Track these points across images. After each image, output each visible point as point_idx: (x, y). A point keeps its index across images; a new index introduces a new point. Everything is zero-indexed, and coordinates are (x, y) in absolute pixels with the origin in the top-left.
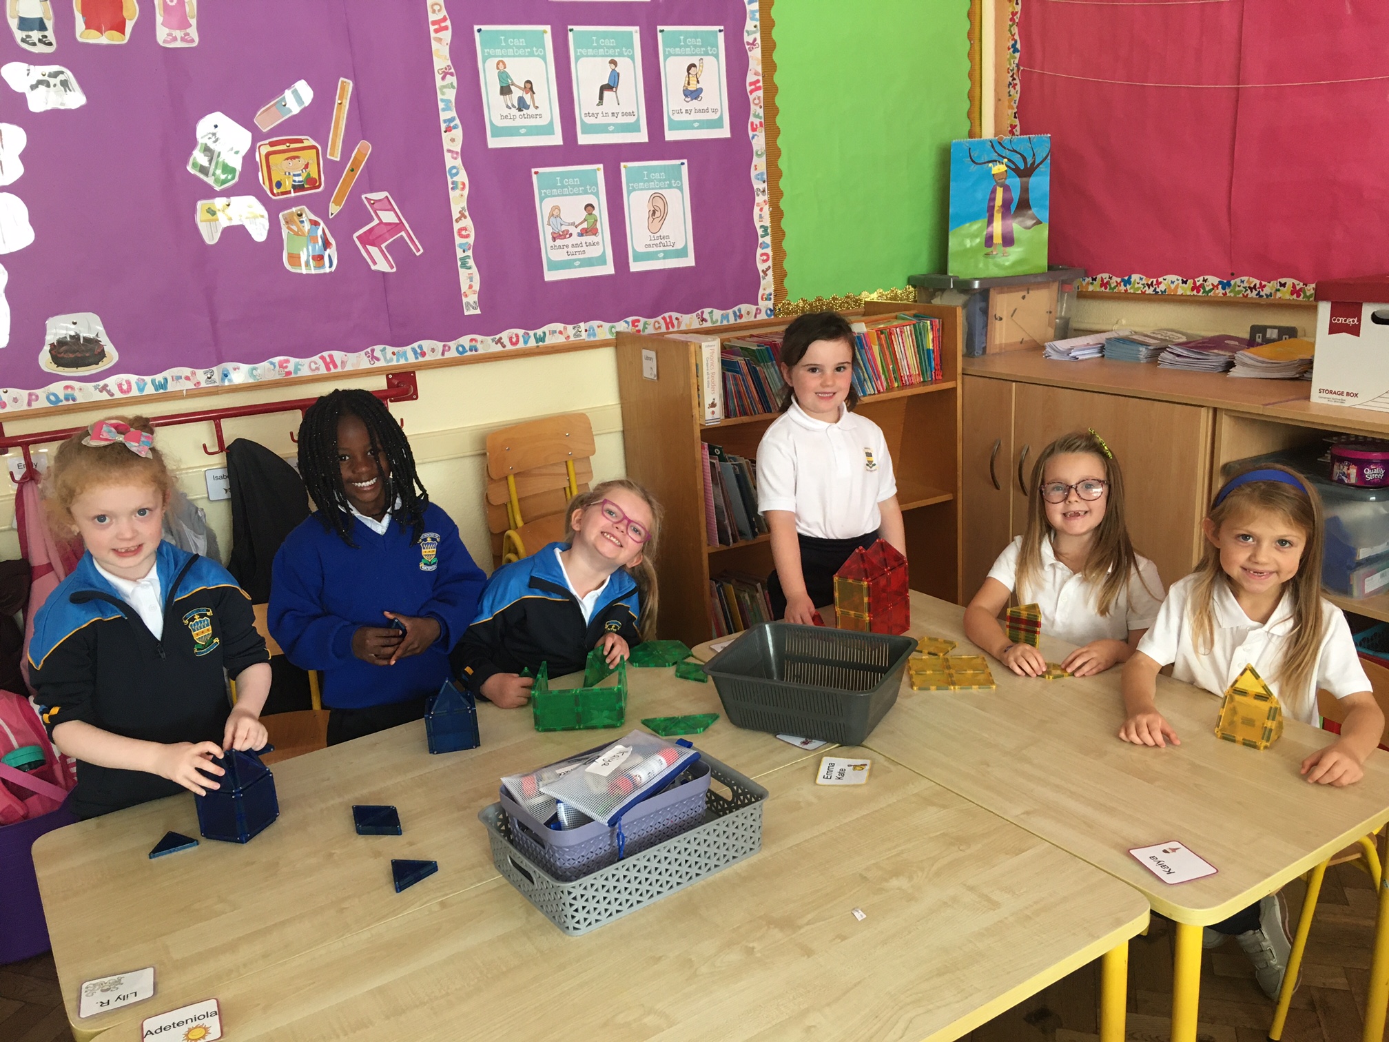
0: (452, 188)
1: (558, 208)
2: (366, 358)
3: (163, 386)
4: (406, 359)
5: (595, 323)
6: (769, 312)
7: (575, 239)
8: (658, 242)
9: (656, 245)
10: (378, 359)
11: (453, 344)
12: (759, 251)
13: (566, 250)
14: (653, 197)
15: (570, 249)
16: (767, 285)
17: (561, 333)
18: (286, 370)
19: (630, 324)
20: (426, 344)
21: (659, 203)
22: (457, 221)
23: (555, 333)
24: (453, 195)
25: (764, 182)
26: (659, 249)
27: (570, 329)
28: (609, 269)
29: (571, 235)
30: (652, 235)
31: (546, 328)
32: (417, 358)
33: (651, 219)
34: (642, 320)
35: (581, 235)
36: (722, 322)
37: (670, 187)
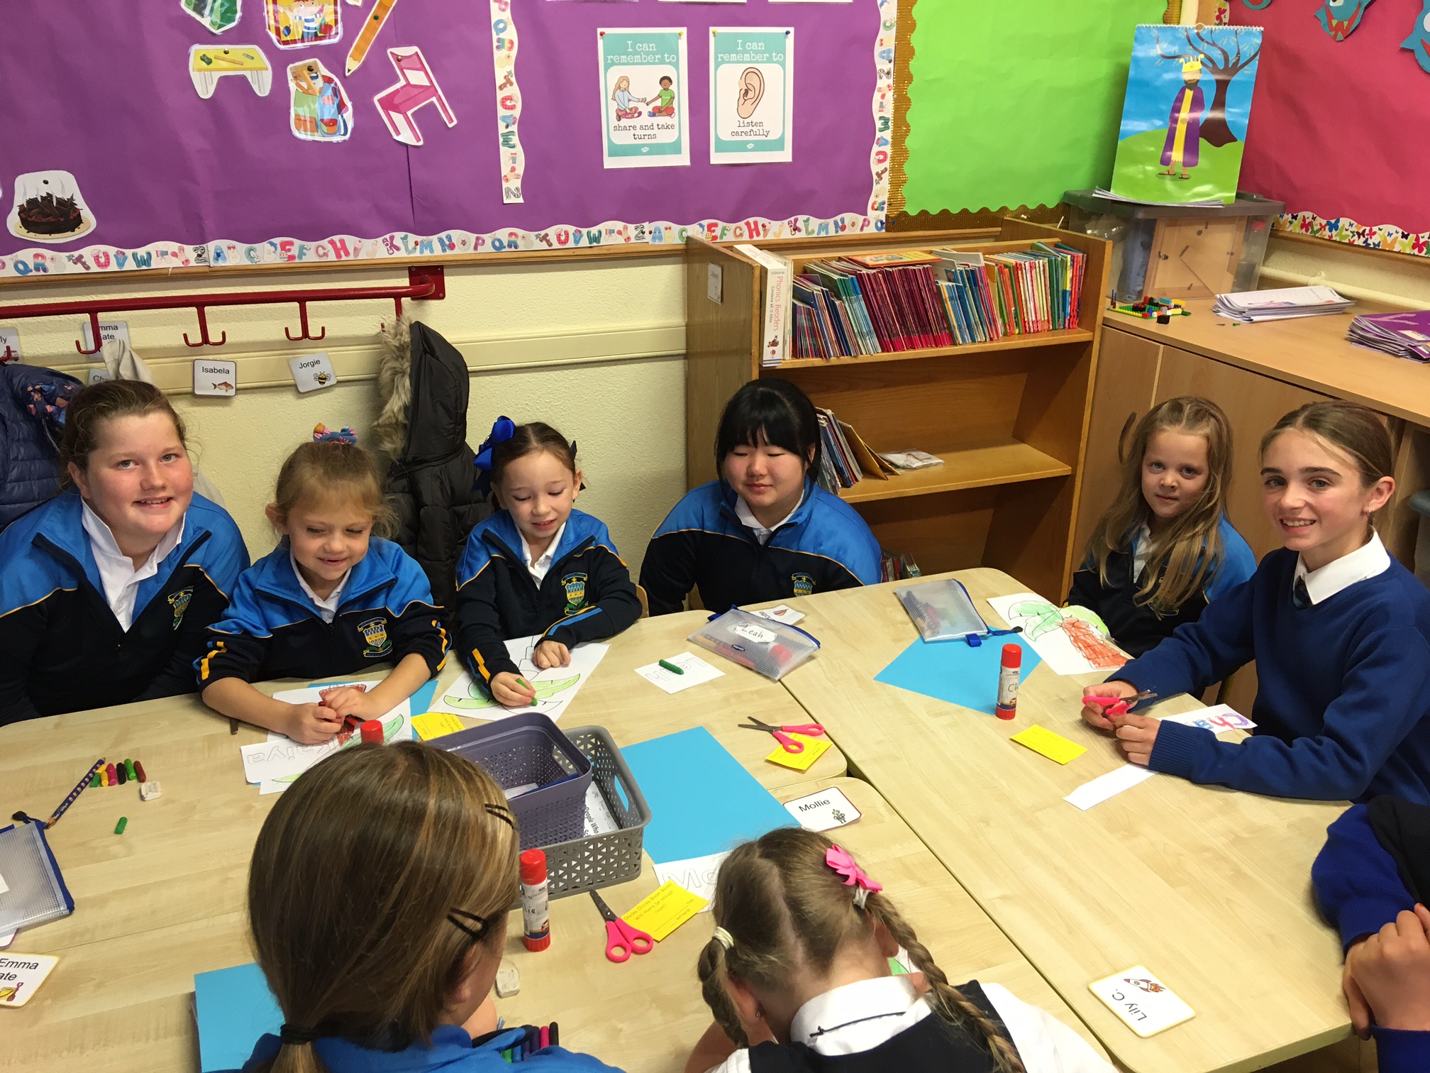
0: (498, 47)
1: (626, 79)
2: (383, 245)
3: (147, 261)
4: (432, 251)
5: (662, 224)
6: (879, 225)
7: (645, 119)
8: (748, 129)
9: (746, 133)
10: (398, 249)
11: (488, 238)
12: (875, 148)
13: (632, 132)
14: (747, 73)
15: (638, 132)
16: (881, 191)
17: (620, 233)
18: (289, 254)
19: (706, 228)
20: (456, 235)
21: (754, 81)
22: (501, 88)
23: (614, 233)
24: (497, 55)
25: (890, 62)
26: (748, 138)
27: (632, 230)
28: (683, 159)
29: (640, 114)
30: (742, 120)
31: (603, 227)
32: (444, 251)
33: (742, 100)
34: (721, 224)
35: (653, 114)
36: (819, 233)
37: (770, 60)
